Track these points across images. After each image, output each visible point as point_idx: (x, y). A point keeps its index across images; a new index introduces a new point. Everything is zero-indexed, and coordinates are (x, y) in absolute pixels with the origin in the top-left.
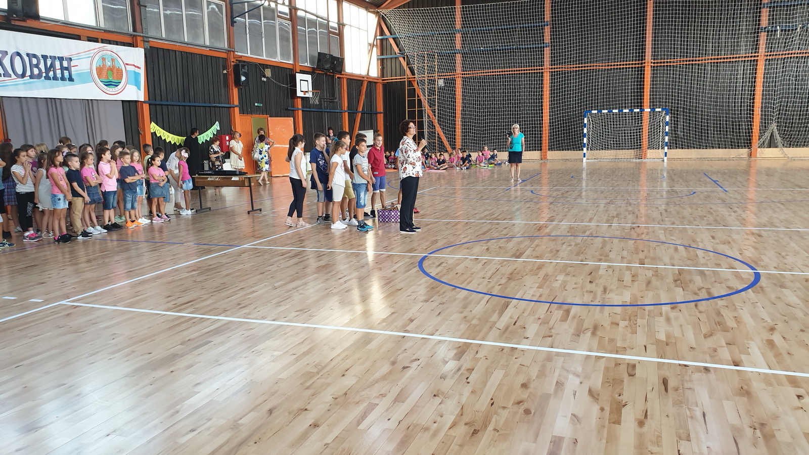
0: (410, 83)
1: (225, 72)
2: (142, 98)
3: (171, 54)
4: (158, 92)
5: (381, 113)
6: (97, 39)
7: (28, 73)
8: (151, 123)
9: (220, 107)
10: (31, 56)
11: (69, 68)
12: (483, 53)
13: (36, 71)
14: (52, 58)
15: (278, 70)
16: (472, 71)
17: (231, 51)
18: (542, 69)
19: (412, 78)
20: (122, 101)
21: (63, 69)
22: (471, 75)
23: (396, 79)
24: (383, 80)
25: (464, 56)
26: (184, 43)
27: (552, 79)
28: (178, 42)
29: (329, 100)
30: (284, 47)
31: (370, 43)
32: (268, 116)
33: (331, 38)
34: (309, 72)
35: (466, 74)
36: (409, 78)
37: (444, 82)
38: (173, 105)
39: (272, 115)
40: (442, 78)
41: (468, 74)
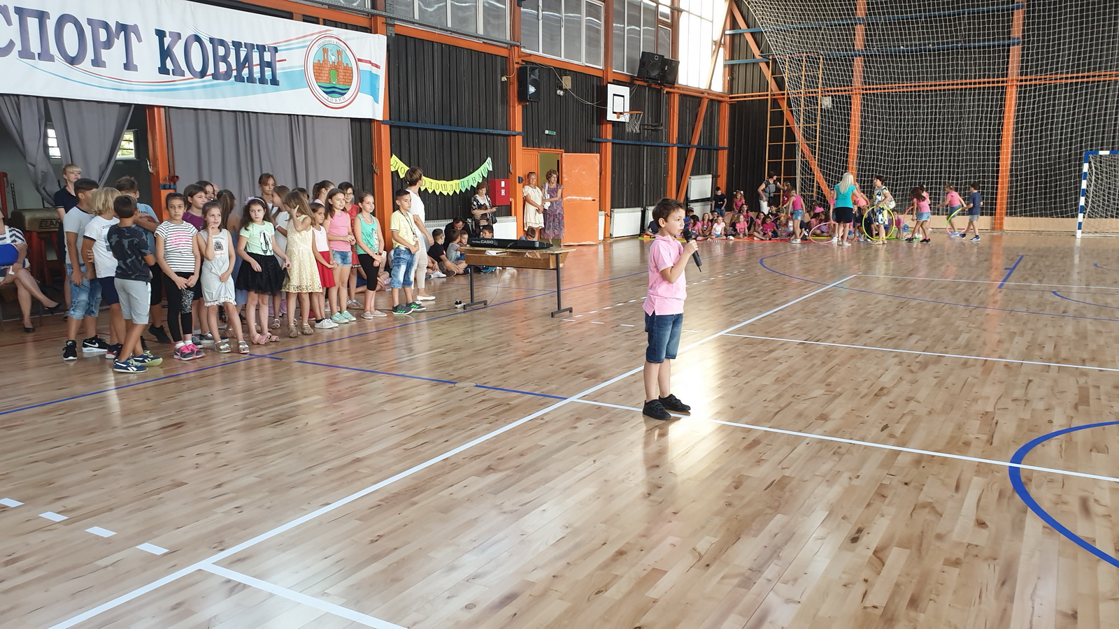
0: (775, 103)
1: (504, 79)
2: (379, 116)
3: (426, 47)
4: (404, 107)
5: (723, 149)
6: (318, 18)
7: (211, 70)
8: (392, 156)
9: (493, 134)
10: (216, 43)
11: (273, 64)
12: (904, 56)
13: (223, 67)
14: (249, 47)
15: (581, 77)
17: (515, 46)
19: (779, 95)
20: (351, 118)
21: (263, 64)
22: (879, 91)
23: (752, 96)
24: (731, 98)
25: (868, 59)
26: (447, 31)
27: (1020, 98)
28: (437, 28)
29: (652, 126)
30: (592, 42)
31: (715, 39)
32: (563, 150)
33: (661, 32)
34: (626, 83)
35: (870, 89)
36: (774, 95)
37: (833, 101)
38: (426, 129)
39: (569, 148)
40: (829, 96)
41: (873, 89)
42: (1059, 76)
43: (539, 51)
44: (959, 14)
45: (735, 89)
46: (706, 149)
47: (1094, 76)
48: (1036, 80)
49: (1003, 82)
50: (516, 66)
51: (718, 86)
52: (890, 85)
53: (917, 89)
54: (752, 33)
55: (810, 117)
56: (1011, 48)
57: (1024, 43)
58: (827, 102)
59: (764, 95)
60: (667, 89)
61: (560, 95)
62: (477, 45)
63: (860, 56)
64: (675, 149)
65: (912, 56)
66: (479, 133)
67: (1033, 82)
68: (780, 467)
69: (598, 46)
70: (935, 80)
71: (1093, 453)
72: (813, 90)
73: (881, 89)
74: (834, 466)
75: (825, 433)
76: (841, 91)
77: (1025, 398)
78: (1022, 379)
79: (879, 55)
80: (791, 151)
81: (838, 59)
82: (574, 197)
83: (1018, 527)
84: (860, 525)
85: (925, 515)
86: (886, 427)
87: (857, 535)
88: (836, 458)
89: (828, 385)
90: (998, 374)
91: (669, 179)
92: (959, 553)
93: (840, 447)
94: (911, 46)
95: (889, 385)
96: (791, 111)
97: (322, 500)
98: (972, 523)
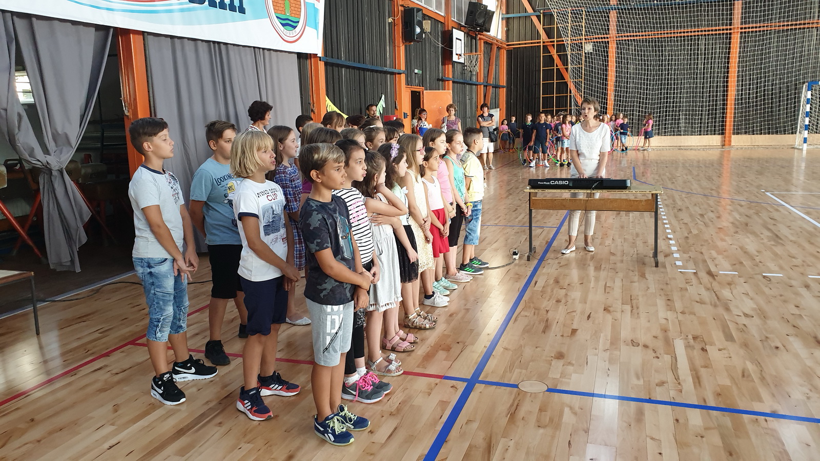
0: (546, 48)
1: (391, 20)
2: (320, 52)
5: (503, 87)
9: (385, 72)
12: (658, 9)
15: (433, 22)
16: (642, 32)
18: (730, 29)
19: (548, 42)
20: (299, 53)
22: (632, 37)
23: (526, 44)
24: (507, 45)
25: (620, 12)
32: (423, 88)
35: (625, 36)
36: (545, 42)
37: (595, 46)
39: (427, 86)
40: (591, 42)
42: (774, 25)
45: (512, 38)
46: (495, 87)
48: (756, 27)
50: (400, 10)
53: (662, 36)
55: (576, 60)
56: (735, 2)
58: (588, 48)
59: (535, 43)
60: (479, 36)
63: (615, 9)
64: (482, 87)
66: (377, 71)
67: (758, 29)
72: (578, 38)
76: (599, 38)
80: (561, 87)
96: (559, 55)
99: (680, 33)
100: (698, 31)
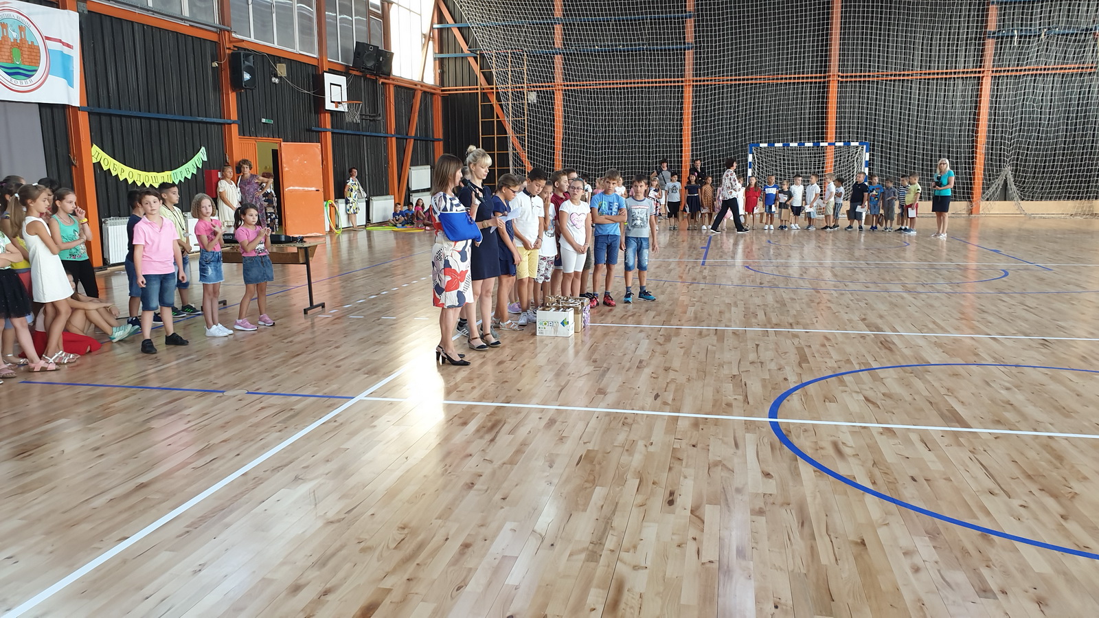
0: (485, 95)
1: (215, 64)
2: (76, 102)
3: (125, 27)
4: (103, 93)
5: (439, 140)
8: (92, 145)
9: (207, 123)
12: (599, 55)
15: (296, 66)
16: (580, 81)
17: (225, 30)
19: (487, 89)
20: (39, 103)
22: (579, 87)
23: (463, 90)
24: (442, 91)
25: (567, 58)
26: (148, 10)
27: (696, 96)
28: (137, 7)
29: (370, 116)
30: (305, 30)
31: (424, 33)
32: (281, 139)
33: (372, 22)
34: (342, 72)
35: (571, 85)
36: (484, 89)
37: (538, 96)
38: (131, 117)
39: (287, 138)
40: (535, 91)
41: (574, 85)
42: (725, 78)
43: (250, 36)
44: (643, 20)
45: (446, 82)
46: (423, 140)
47: (752, 79)
48: (707, 81)
49: (682, 82)
50: (227, 51)
51: (430, 79)
52: (588, 82)
53: (612, 86)
54: (459, 28)
55: (518, 111)
56: (686, 51)
57: (696, 47)
58: (533, 97)
59: (474, 89)
60: (382, 80)
61: (275, 83)
62: (184, 28)
63: (560, 53)
64: (394, 140)
65: (606, 55)
66: (191, 122)
67: (706, 83)
68: (581, 442)
69: (311, 34)
70: (627, 78)
71: (827, 403)
72: (520, 85)
73: (580, 86)
74: (628, 436)
75: (608, 406)
76: (546, 87)
77: (759, 361)
78: (750, 345)
79: (577, 54)
80: (503, 143)
81: (541, 56)
82: (297, 188)
83: (796, 474)
84: (670, 489)
85: (718, 473)
86: (657, 396)
87: (671, 498)
88: (626, 428)
89: (595, 361)
90: (730, 341)
91: (390, 170)
92: (759, 504)
93: (626, 418)
94: (605, 46)
95: (645, 357)
96: (501, 105)
97: (116, 534)
98: (760, 475)
99: (623, 84)
100: (641, 83)
